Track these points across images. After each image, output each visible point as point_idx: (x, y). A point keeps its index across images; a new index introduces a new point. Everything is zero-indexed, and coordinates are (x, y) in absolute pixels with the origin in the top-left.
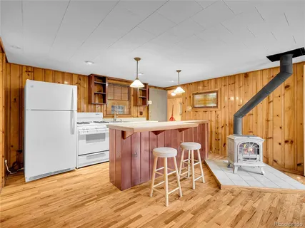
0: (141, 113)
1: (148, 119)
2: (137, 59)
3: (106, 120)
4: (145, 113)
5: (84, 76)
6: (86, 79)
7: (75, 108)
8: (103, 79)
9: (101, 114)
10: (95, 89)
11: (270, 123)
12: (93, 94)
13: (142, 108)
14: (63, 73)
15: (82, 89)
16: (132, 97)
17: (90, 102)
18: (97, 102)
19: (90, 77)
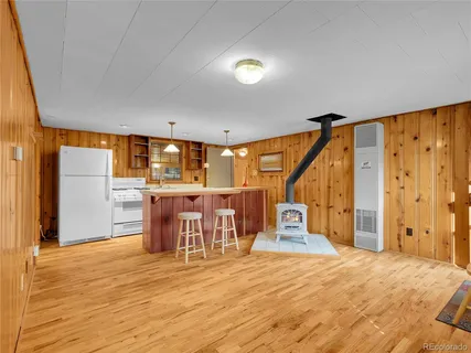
0: (196, 179)
1: (205, 186)
2: (172, 124)
3: (149, 186)
4: (201, 178)
5: (123, 136)
6: (126, 140)
7: (111, 173)
8: (146, 139)
9: (144, 180)
10: (137, 151)
11: (332, 190)
12: (133, 157)
13: (197, 172)
14: (100, 134)
15: (120, 151)
16: (184, 160)
17: (129, 166)
18: (139, 165)
19: (130, 137)
